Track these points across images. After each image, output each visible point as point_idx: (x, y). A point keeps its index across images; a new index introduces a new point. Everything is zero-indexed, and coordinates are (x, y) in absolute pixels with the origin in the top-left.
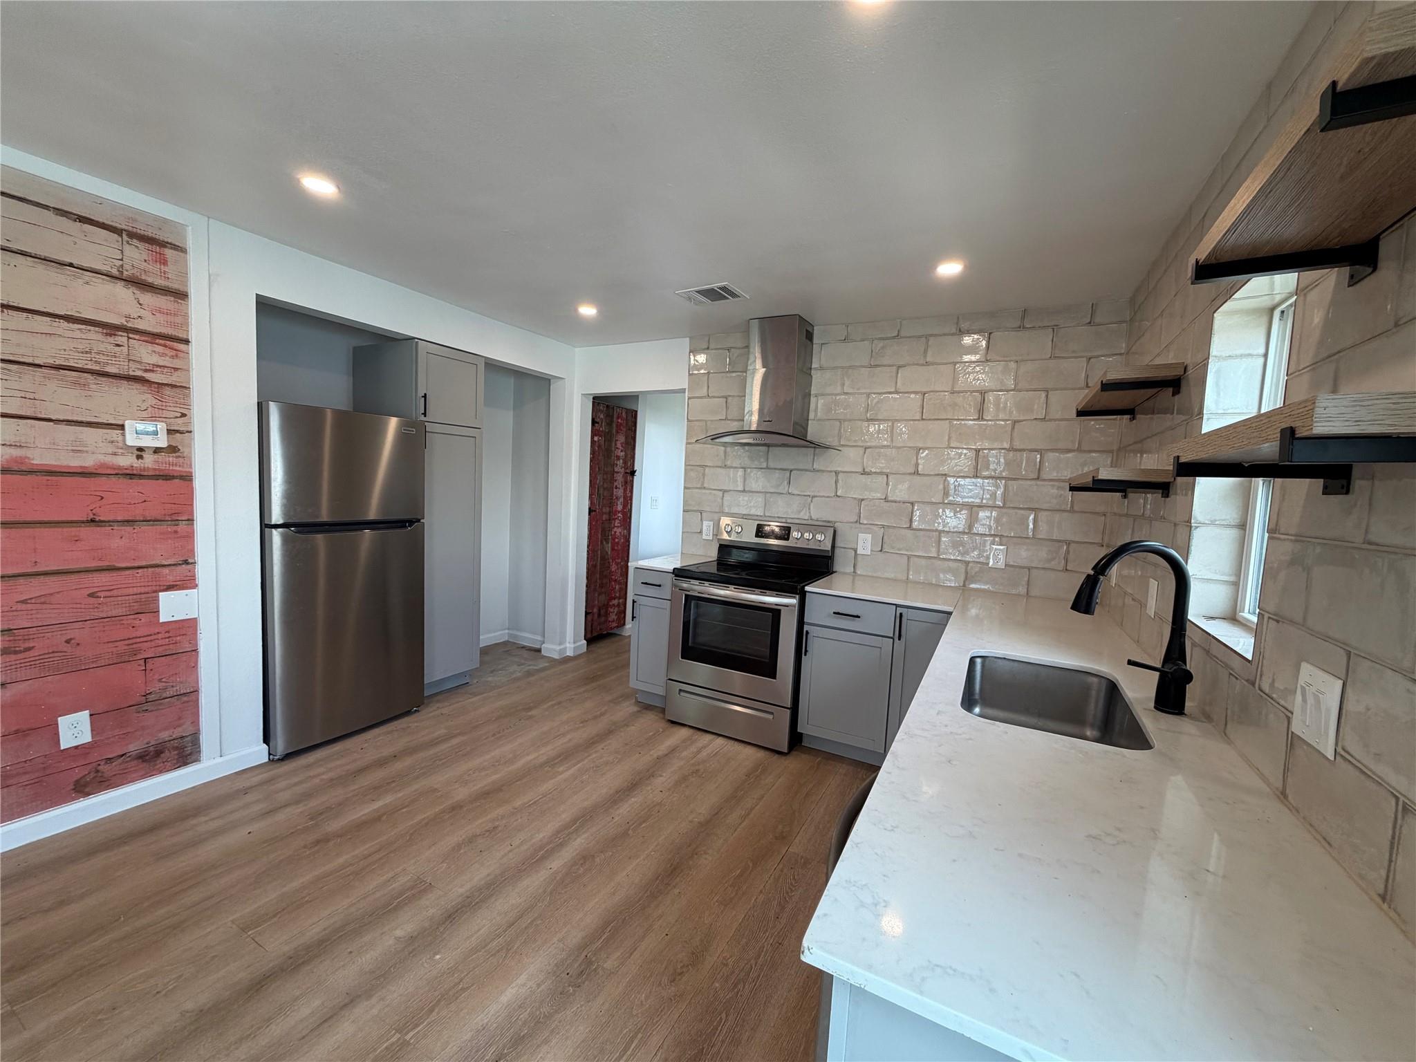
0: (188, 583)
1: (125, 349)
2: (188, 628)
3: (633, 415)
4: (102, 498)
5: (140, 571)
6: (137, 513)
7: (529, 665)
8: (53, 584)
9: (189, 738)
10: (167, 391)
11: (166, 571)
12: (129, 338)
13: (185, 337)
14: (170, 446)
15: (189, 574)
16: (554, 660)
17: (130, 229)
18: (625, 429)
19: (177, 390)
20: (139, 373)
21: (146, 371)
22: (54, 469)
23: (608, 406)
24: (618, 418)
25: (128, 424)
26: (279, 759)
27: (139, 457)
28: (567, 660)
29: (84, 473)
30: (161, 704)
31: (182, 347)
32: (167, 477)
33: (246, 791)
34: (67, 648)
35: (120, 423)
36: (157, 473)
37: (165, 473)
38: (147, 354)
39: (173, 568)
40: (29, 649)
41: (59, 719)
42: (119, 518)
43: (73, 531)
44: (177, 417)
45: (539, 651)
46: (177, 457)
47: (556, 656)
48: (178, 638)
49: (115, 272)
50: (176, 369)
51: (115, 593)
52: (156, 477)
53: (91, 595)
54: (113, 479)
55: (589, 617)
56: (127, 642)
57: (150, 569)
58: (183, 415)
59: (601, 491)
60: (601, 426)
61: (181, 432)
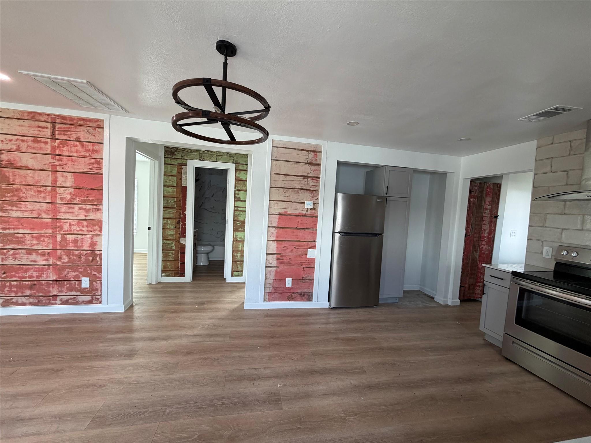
0: (314, 247)
1: (307, 182)
2: (313, 260)
3: (499, 186)
4: (299, 222)
5: (304, 242)
6: (305, 227)
7: (427, 303)
8: (288, 243)
9: (311, 293)
10: (314, 192)
11: (310, 243)
12: (308, 179)
13: (319, 176)
14: (314, 208)
15: (315, 245)
16: (440, 304)
17: (310, 150)
18: (492, 194)
19: (316, 192)
20: (309, 188)
21: (311, 187)
22: (291, 214)
23: (480, 183)
24: (487, 188)
25: (305, 202)
26: (331, 308)
27: (307, 211)
28: (447, 306)
29: (296, 215)
30: (306, 281)
31: (319, 179)
32: (313, 217)
33: (322, 314)
34: (289, 261)
35: (304, 202)
36: (310, 215)
37: (312, 215)
38: (311, 182)
39: (311, 242)
40: (283, 259)
41: (286, 279)
42: (302, 228)
43: (292, 230)
44: (316, 200)
45: (433, 298)
46: (315, 211)
47: (442, 303)
48: (311, 263)
49: (307, 162)
50: (317, 186)
51: (299, 248)
52: (310, 217)
53: (295, 248)
54: (302, 217)
55: (463, 289)
56: (300, 262)
57: (307, 242)
58: (317, 199)
59: (474, 226)
60: (476, 193)
61: (316, 204)
